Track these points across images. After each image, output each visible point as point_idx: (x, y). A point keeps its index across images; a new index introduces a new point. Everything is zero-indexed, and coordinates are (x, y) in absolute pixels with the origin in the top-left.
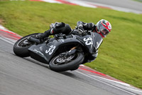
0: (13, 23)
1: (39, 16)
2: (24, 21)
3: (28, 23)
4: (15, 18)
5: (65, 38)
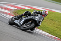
5: (28, 17)
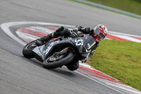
0: (100, 62)
1: (126, 56)
2: (111, 60)
3: (115, 62)
4: (102, 57)
5: (61, 39)
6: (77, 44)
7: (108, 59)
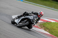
6: (30, 18)
7: (56, 30)
